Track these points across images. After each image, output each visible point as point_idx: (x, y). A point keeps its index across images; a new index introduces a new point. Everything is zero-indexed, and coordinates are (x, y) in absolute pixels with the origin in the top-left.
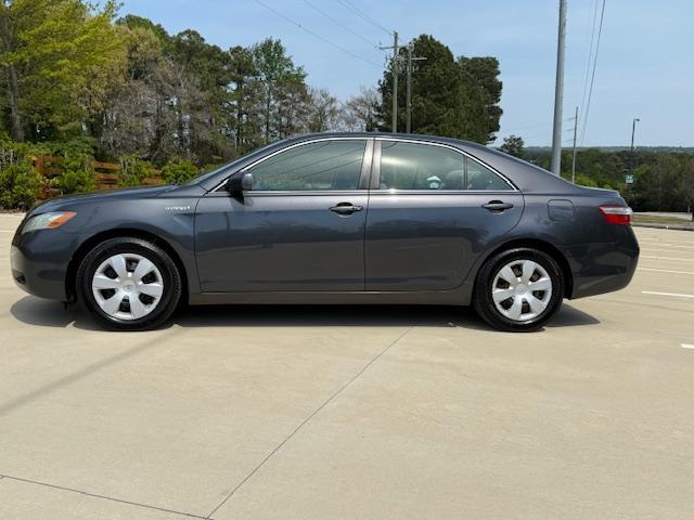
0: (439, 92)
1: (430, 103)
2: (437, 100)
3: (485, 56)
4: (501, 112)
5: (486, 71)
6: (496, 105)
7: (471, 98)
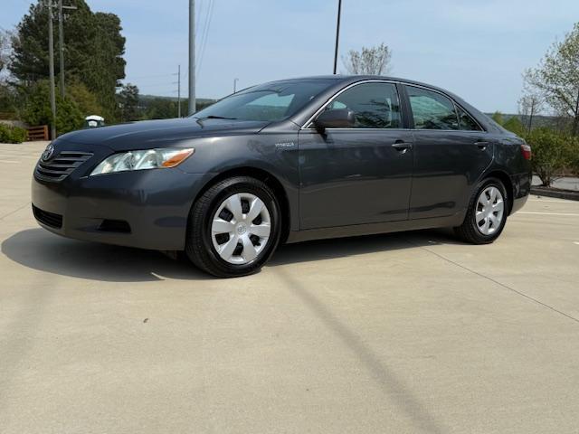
0: (80, 40)
1: (73, 49)
2: (78, 47)
3: (108, 12)
4: (125, 63)
5: (112, 26)
6: (121, 57)
7: (103, 48)
